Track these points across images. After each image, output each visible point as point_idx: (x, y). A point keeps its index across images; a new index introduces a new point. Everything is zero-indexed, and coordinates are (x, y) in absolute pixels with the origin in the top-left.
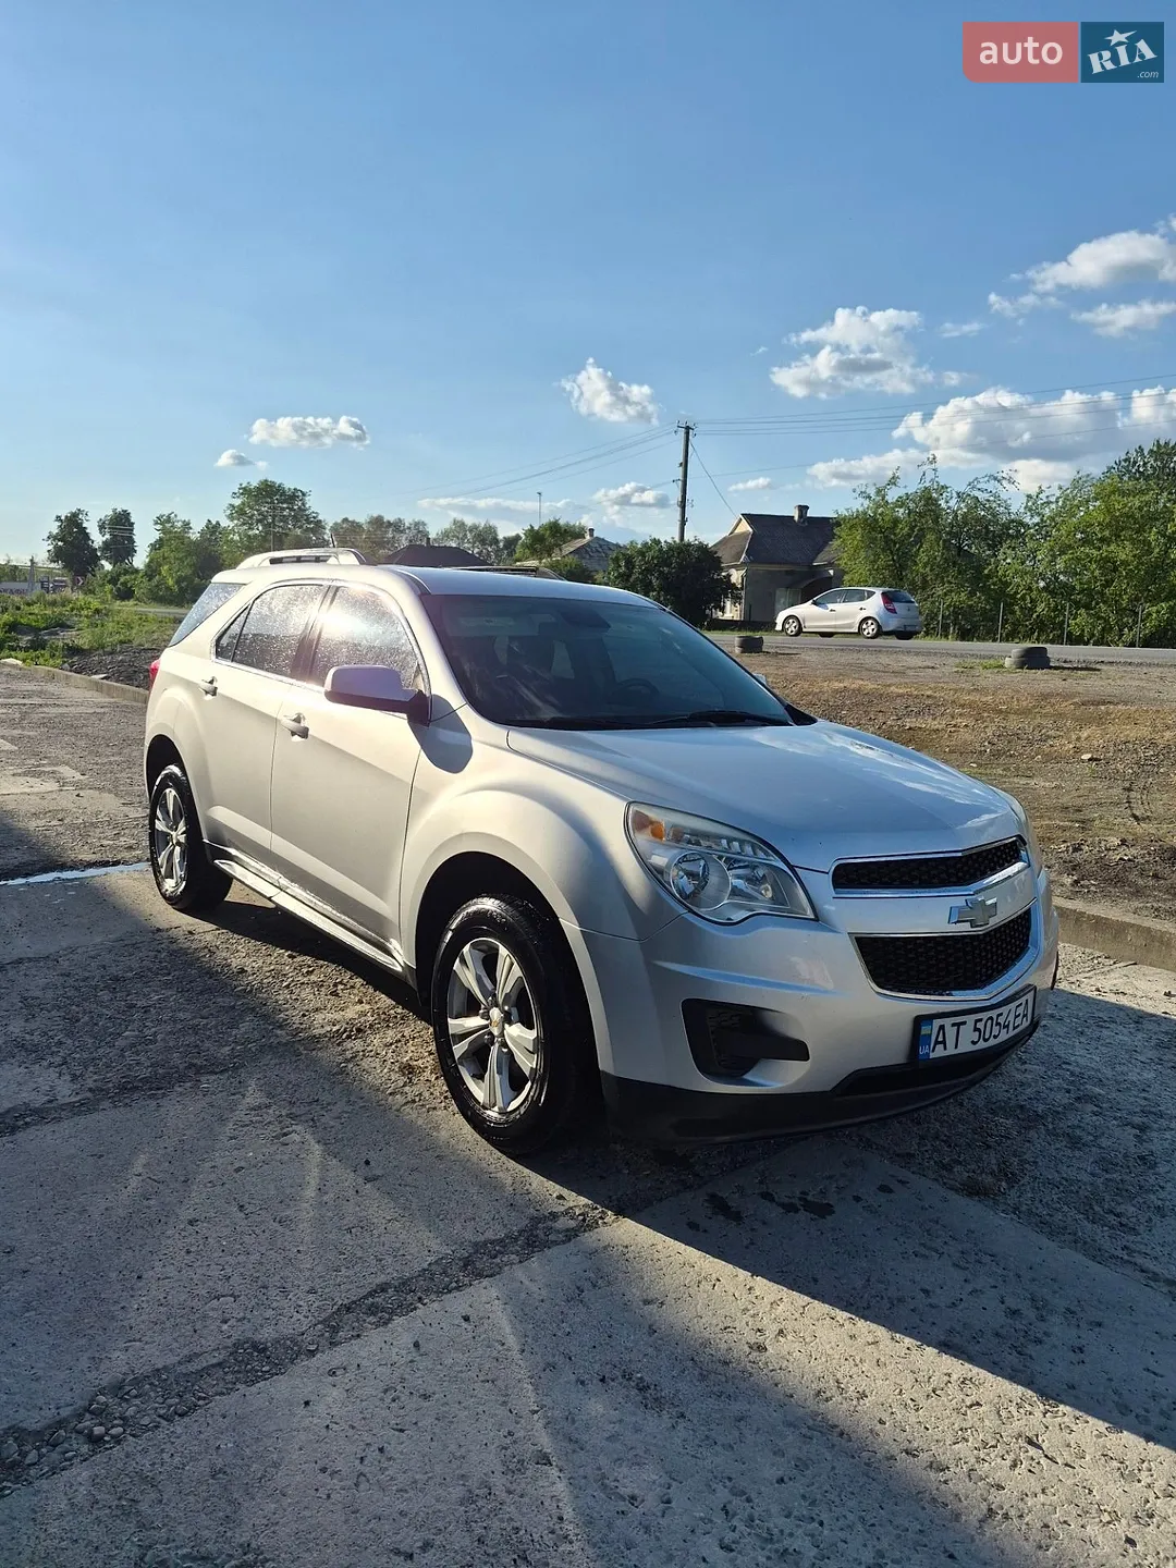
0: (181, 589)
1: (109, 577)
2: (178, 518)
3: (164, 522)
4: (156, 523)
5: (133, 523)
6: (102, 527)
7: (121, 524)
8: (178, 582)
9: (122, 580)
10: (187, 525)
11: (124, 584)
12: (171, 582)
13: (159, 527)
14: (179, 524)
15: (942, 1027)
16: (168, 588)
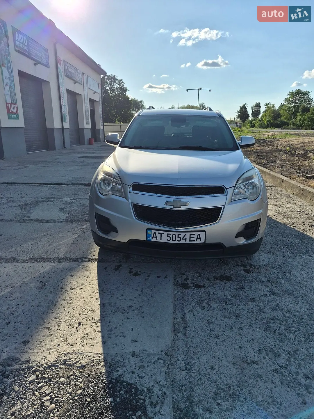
0: (268, 124)
1: (250, 122)
2: (271, 104)
3: (267, 105)
4: (265, 105)
5: (261, 106)
6: (252, 108)
7: (257, 106)
8: (267, 122)
9: (253, 122)
10: (274, 105)
11: (253, 123)
12: (265, 122)
13: (266, 106)
14: (271, 105)
15: (155, 233)
16: (265, 124)
